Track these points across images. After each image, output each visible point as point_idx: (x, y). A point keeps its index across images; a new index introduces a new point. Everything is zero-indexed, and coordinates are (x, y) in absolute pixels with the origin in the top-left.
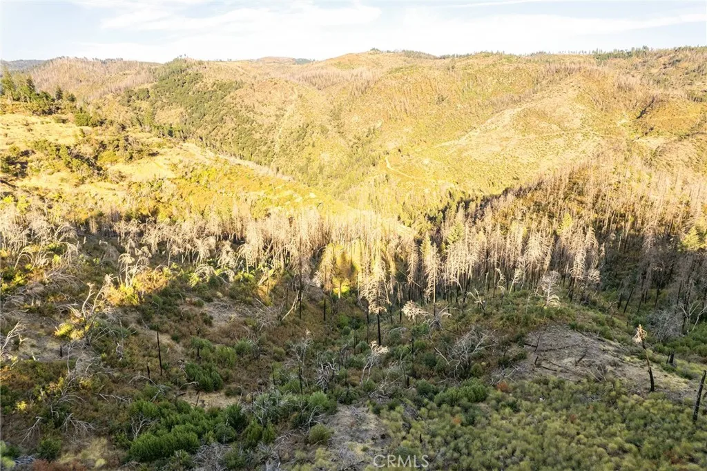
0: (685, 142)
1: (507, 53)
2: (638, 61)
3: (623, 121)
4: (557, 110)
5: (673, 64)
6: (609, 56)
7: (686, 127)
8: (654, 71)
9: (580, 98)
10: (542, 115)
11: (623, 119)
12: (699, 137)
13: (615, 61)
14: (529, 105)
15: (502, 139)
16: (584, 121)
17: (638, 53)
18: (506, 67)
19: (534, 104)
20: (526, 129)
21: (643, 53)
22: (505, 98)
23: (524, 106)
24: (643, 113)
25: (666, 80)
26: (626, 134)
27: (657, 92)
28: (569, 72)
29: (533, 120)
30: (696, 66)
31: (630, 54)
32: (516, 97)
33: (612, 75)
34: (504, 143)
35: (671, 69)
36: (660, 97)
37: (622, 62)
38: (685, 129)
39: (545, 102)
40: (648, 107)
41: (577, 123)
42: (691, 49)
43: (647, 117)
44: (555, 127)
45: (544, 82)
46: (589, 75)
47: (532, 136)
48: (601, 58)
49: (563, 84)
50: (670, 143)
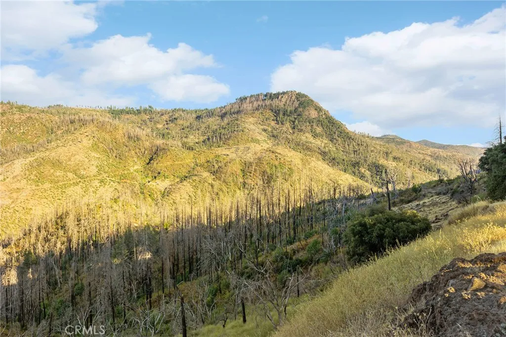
0: (185, 183)
1: (20, 104)
2: (146, 117)
3: (136, 167)
4: (72, 159)
5: (172, 121)
6: (122, 112)
7: (184, 170)
8: (160, 126)
9: (95, 147)
10: (57, 164)
11: (136, 166)
12: (194, 178)
13: (128, 116)
14: (42, 155)
15: (11, 191)
16: (100, 169)
17: (145, 111)
18: (17, 116)
19: (48, 153)
20: (40, 179)
21: (149, 111)
22: (16, 146)
23: (37, 155)
24: (151, 159)
25: (168, 133)
26: (139, 178)
27: (160, 142)
28: (83, 123)
29: (48, 170)
30: (188, 124)
31: (139, 112)
32: (29, 147)
33: (123, 127)
34: (15, 195)
35: (171, 125)
36: (162, 146)
37: (134, 118)
38: (184, 172)
39: (61, 151)
40: (154, 154)
41: (93, 170)
42: (183, 111)
43: (154, 164)
44: (70, 175)
45: (59, 132)
46: (102, 126)
47: (47, 185)
48: (116, 113)
49: (77, 134)
50: (174, 185)
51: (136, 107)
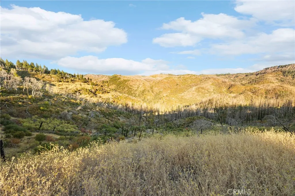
0: (241, 95)
1: (194, 74)
2: (227, 76)
3: (224, 90)
4: (207, 87)
6: (220, 75)
7: (241, 91)
8: (232, 78)
9: (213, 84)
10: (203, 88)
11: (224, 89)
12: (245, 94)
13: (221, 76)
14: (199, 86)
15: (192, 94)
16: (214, 90)
17: (227, 74)
18: (193, 77)
19: (201, 86)
20: (199, 91)
21: (229, 74)
22: (193, 84)
23: (198, 86)
24: (229, 88)
25: (235, 81)
26: (225, 93)
27: (233, 83)
28: (209, 78)
29: (200, 89)
30: (243, 78)
31: (225, 75)
32: (196, 84)
33: (221, 79)
34: (193, 95)
35: (236, 78)
36: (234, 84)
37: (223, 76)
38: (241, 92)
39: (204, 85)
40: (231, 86)
41: (212, 90)
42: (241, 74)
43: (230, 89)
44: (206, 91)
45: (203, 81)
46: (214, 79)
47: (200, 93)
48: (218, 75)
49: (208, 81)
50: (237, 95)
51: (224, 73)
